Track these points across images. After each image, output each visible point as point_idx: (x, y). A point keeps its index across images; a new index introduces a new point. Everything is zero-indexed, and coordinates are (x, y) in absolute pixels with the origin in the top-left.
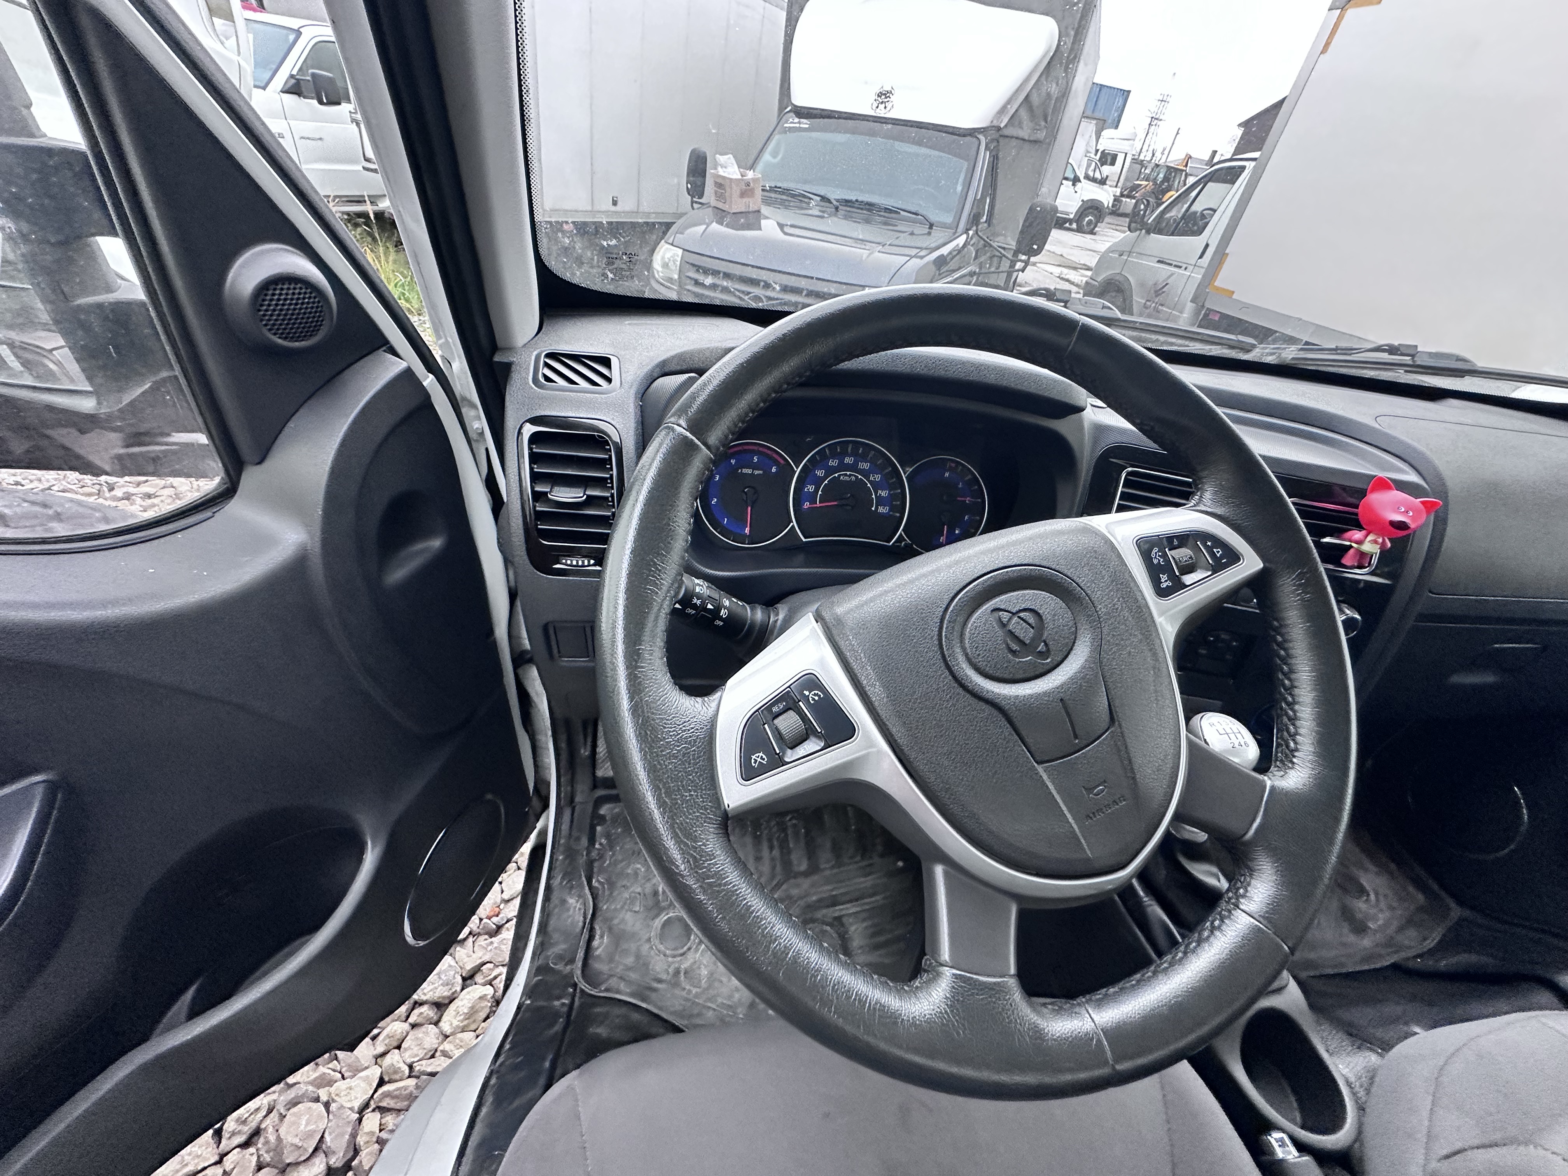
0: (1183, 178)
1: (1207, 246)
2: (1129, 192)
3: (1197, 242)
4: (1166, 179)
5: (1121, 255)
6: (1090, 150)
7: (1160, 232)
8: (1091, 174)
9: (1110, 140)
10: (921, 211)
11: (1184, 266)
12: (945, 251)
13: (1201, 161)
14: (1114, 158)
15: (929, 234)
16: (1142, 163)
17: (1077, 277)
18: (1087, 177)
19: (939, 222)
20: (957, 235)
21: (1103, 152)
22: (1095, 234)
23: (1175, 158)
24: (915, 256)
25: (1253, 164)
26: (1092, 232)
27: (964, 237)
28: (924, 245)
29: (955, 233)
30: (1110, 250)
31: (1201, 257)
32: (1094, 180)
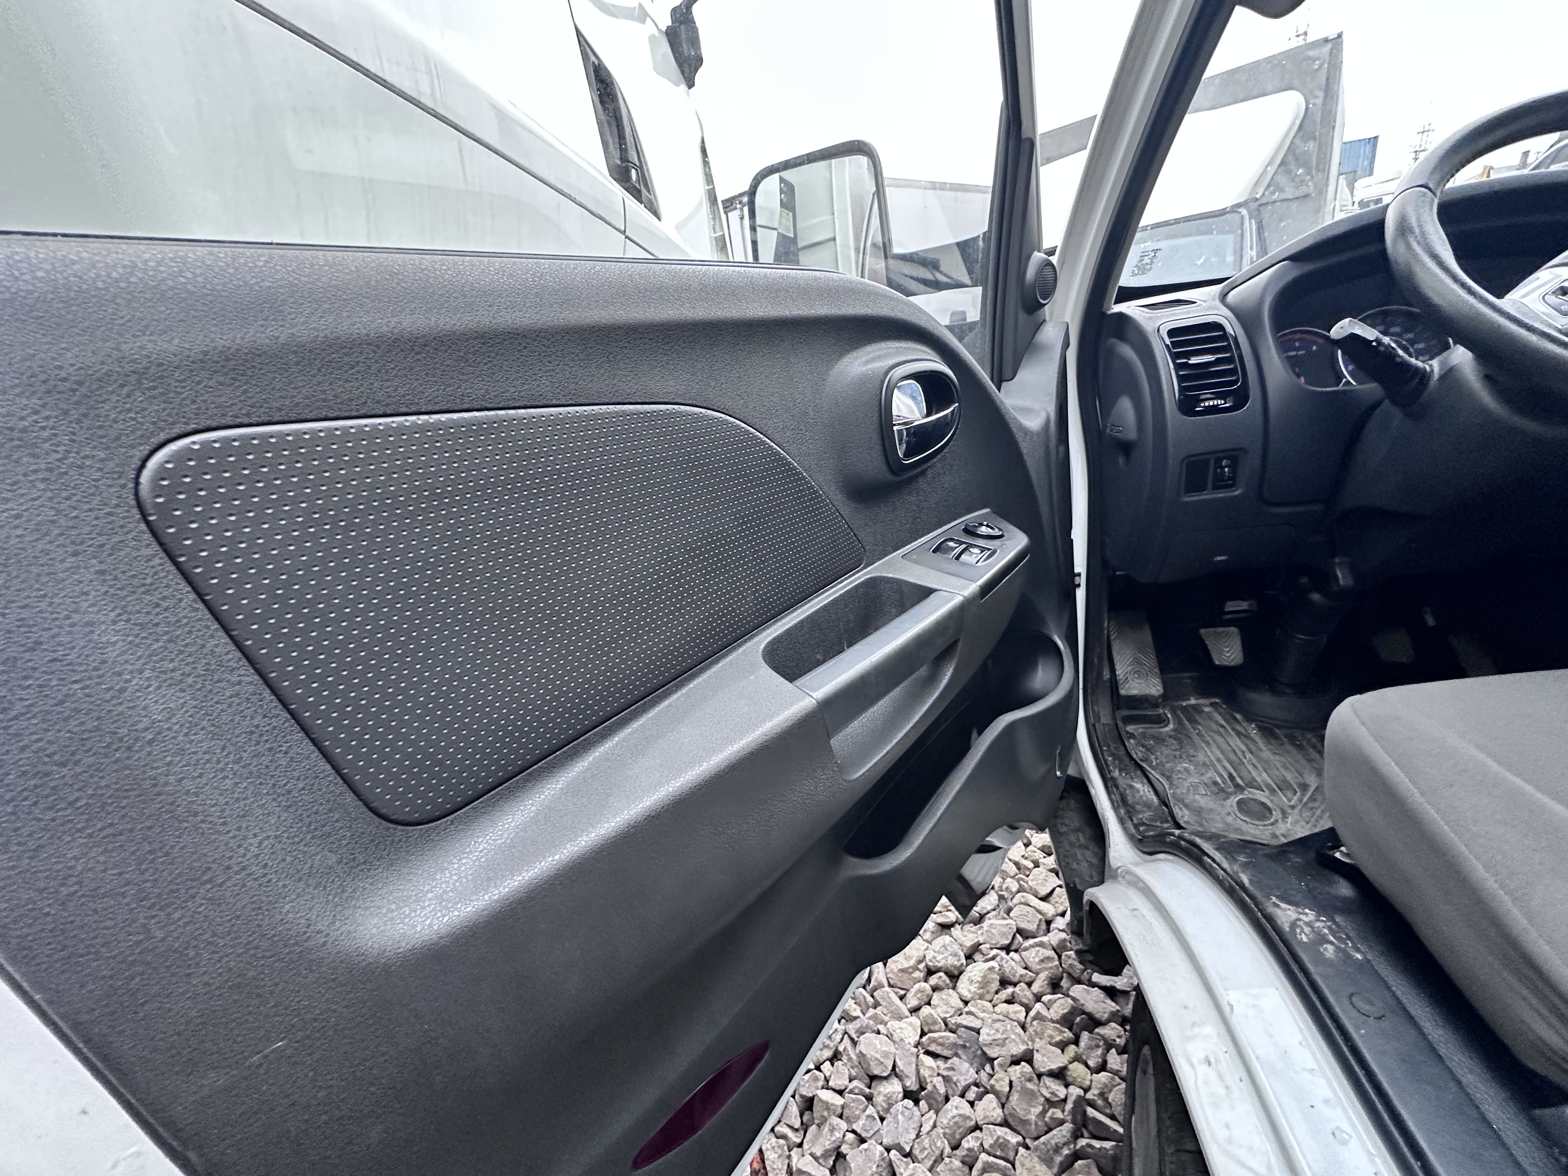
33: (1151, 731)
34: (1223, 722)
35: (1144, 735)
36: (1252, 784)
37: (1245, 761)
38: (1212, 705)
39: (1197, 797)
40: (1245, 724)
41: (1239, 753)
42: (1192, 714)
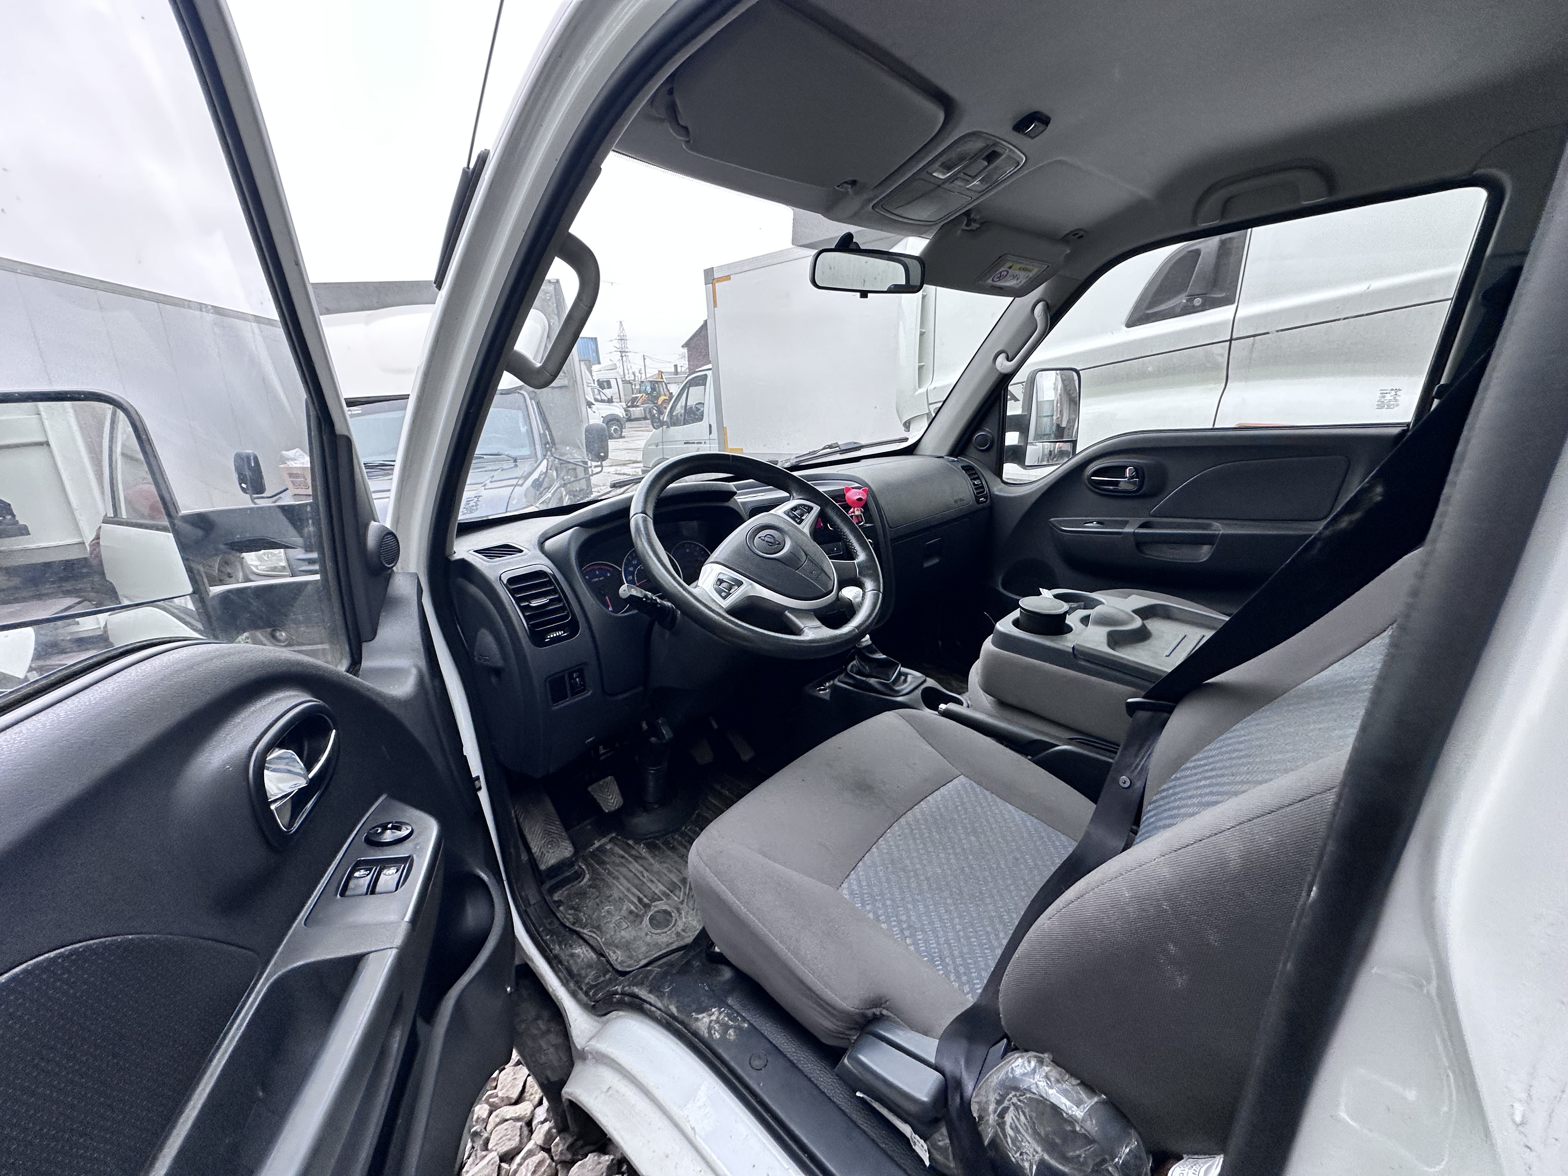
0: (664, 386)
1: (710, 426)
2: (633, 403)
3: (704, 424)
4: (653, 389)
5: (657, 446)
6: (589, 381)
7: (675, 424)
8: (599, 398)
9: (599, 372)
10: (501, 452)
11: (703, 442)
12: (535, 475)
13: (670, 373)
14: (608, 383)
15: (516, 466)
16: (629, 382)
17: (630, 470)
18: (596, 400)
19: (521, 456)
20: (539, 461)
21: (598, 381)
22: (624, 437)
23: (652, 373)
24: (517, 485)
25: (710, 372)
26: (621, 437)
27: (545, 462)
28: (519, 475)
29: (536, 461)
30: (648, 444)
31: (710, 433)
32: (602, 401)
33: (574, 890)
34: (622, 853)
35: (569, 897)
36: (655, 898)
37: (645, 880)
38: (610, 841)
39: (623, 933)
40: (636, 847)
41: (639, 875)
42: (598, 857)
